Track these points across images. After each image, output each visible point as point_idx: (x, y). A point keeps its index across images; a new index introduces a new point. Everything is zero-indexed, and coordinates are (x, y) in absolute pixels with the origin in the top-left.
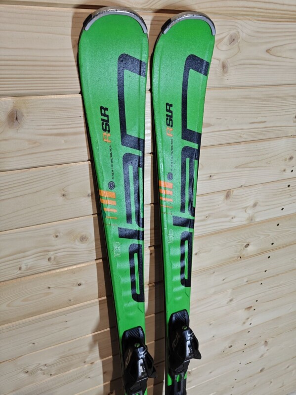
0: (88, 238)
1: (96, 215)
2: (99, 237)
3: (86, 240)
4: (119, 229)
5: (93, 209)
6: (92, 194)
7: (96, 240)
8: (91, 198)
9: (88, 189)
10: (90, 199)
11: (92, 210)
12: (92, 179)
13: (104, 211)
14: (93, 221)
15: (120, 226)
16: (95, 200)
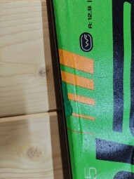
0: (41, 153)
1: (55, 114)
2: (59, 151)
3: (38, 156)
4: (98, 141)
5: (49, 100)
6: (47, 71)
7: (54, 157)
8: (45, 77)
9: (41, 60)
10: (44, 79)
11: (47, 102)
12: (48, 38)
13: (68, 100)
14: (48, 124)
15: (99, 136)
16: (53, 83)
